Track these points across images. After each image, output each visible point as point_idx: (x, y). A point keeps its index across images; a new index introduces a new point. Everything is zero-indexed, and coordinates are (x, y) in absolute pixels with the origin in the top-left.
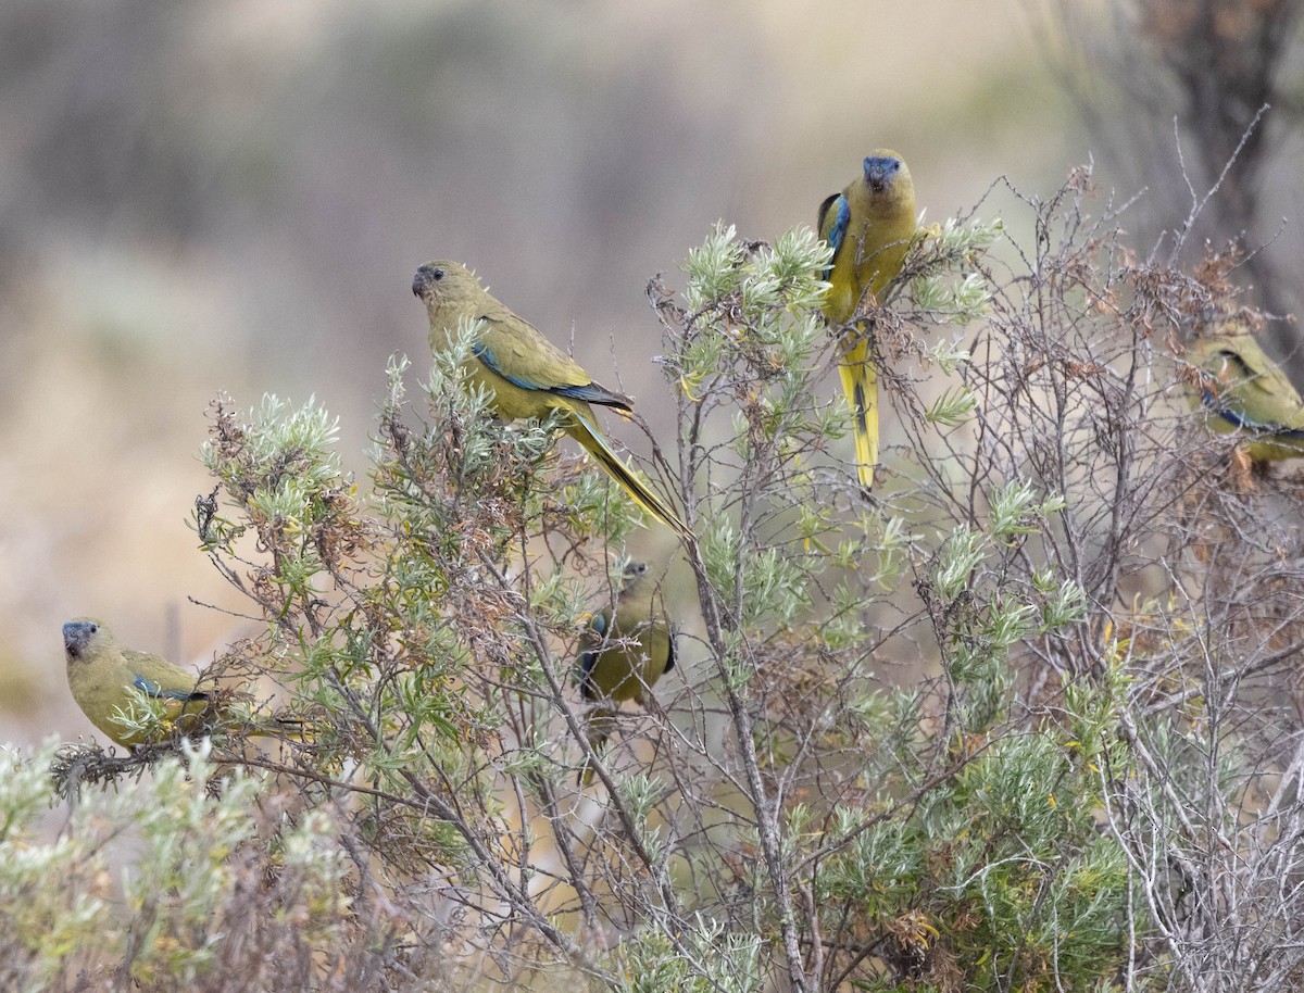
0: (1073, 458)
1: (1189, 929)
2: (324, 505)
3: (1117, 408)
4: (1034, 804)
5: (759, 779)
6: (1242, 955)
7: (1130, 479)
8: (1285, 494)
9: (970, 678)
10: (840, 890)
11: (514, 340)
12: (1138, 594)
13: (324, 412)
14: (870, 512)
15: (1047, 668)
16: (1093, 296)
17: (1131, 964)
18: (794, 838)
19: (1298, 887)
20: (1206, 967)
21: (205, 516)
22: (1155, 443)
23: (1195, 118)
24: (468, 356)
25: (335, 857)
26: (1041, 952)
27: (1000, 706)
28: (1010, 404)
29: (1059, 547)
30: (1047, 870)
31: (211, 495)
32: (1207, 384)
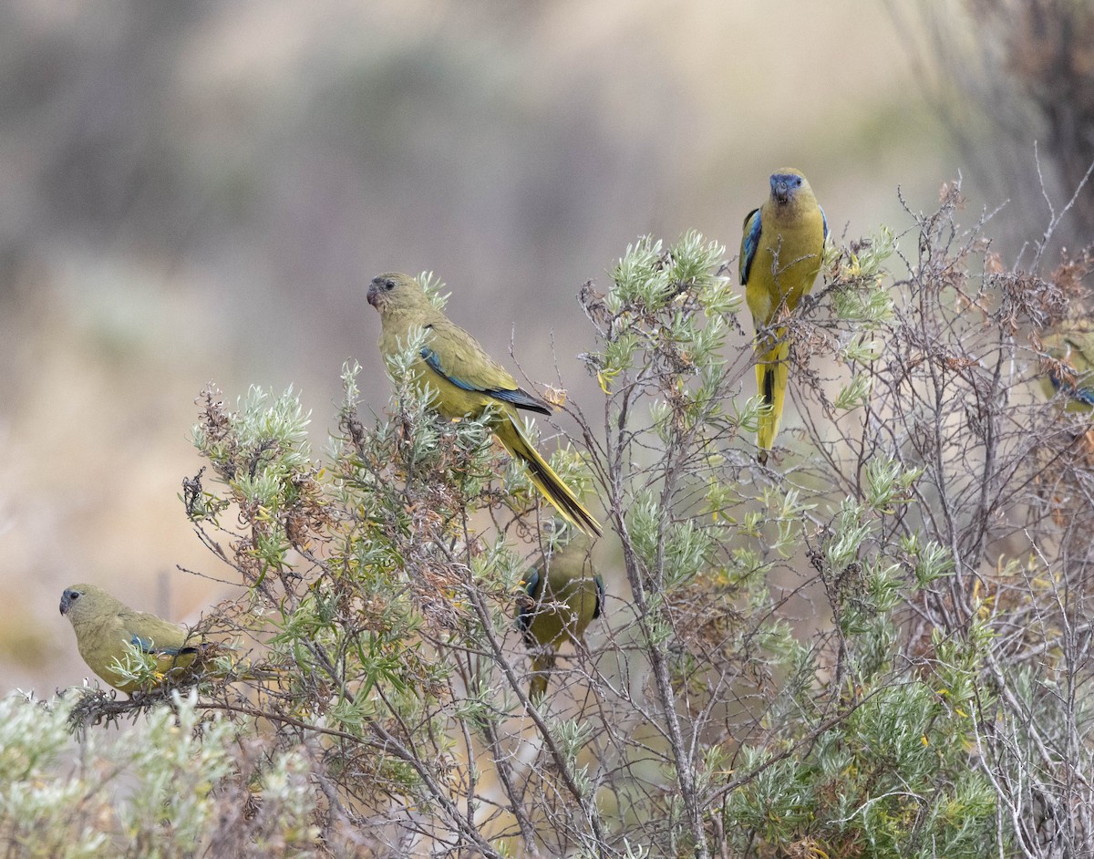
0: (948, 440)
2: (295, 488)
3: (986, 396)
4: (908, 744)
5: (677, 722)
7: (997, 458)
9: (858, 631)
10: (746, 819)
11: (457, 346)
12: (1002, 556)
14: (770, 486)
15: (924, 622)
16: (963, 297)
21: (191, 495)
22: (1019, 426)
23: (1054, 145)
24: (415, 361)
25: (306, 793)
27: (885, 658)
29: (934, 516)
30: (923, 802)
31: (197, 478)
32: (1067, 375)
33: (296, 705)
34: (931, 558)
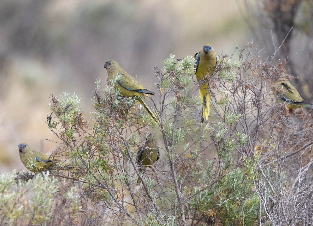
0: (248, 108)
1: (274, 214)
3: (258, 96)
4: (237, 185)
5: (176, 180)
6: (286, 220)
7: (261, 112)
8: (296, 116)
9: (224, 157)
10: (194, 206)
11: (127, 79)
12: (263, 139)
13: (77, 97)
15: (242, 156)
17: (261, 222)
18: (184, 194)
19: (298, 205)
20: (277, 223)
21: (49, 120)
22: (267, 104)
23: (276, 29)
25: (78, 197)
26: (240, 219)
27: (230, 164)
28: (233, 95)
30: (241, 201)
31: (50, 115)
32: (278, 91)
33: (77, 175)
34: (243, 138)
